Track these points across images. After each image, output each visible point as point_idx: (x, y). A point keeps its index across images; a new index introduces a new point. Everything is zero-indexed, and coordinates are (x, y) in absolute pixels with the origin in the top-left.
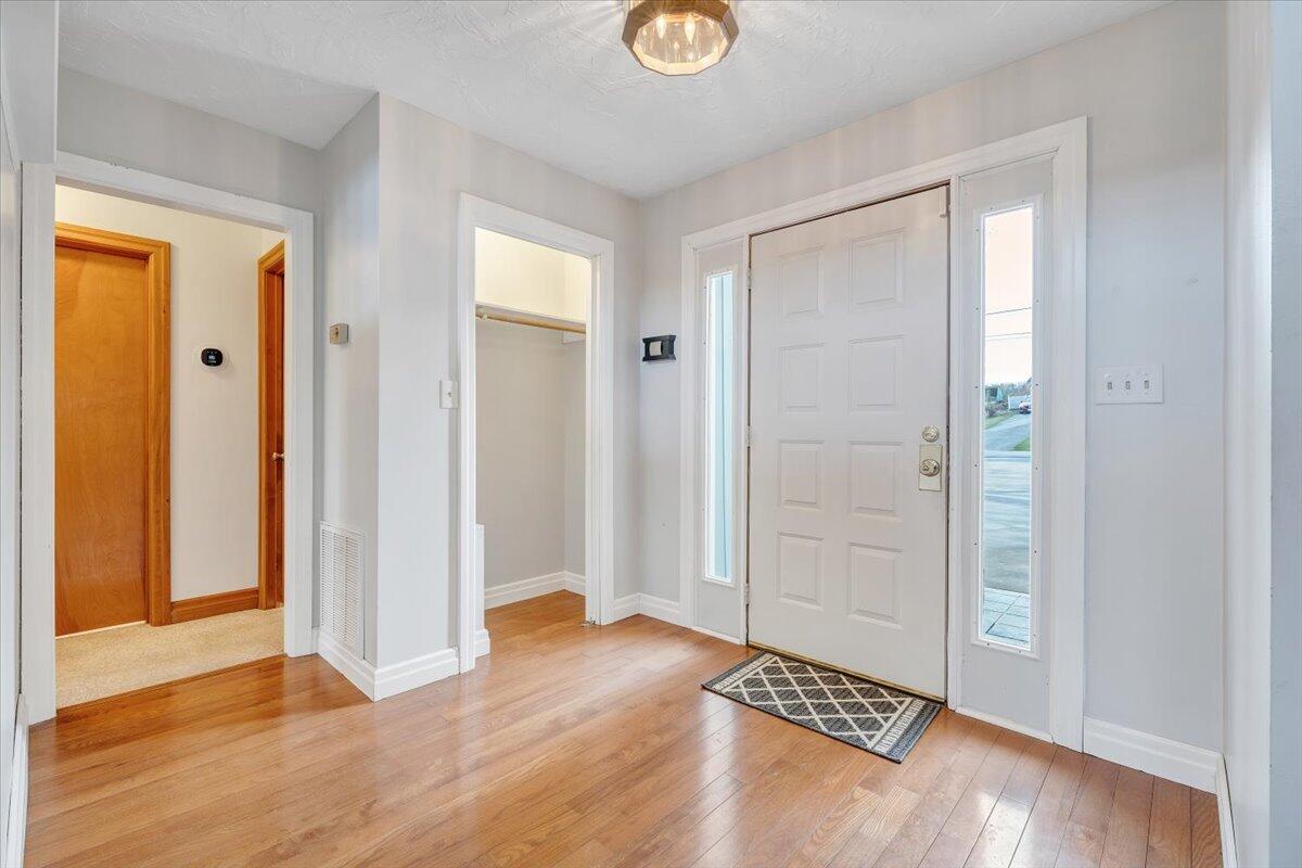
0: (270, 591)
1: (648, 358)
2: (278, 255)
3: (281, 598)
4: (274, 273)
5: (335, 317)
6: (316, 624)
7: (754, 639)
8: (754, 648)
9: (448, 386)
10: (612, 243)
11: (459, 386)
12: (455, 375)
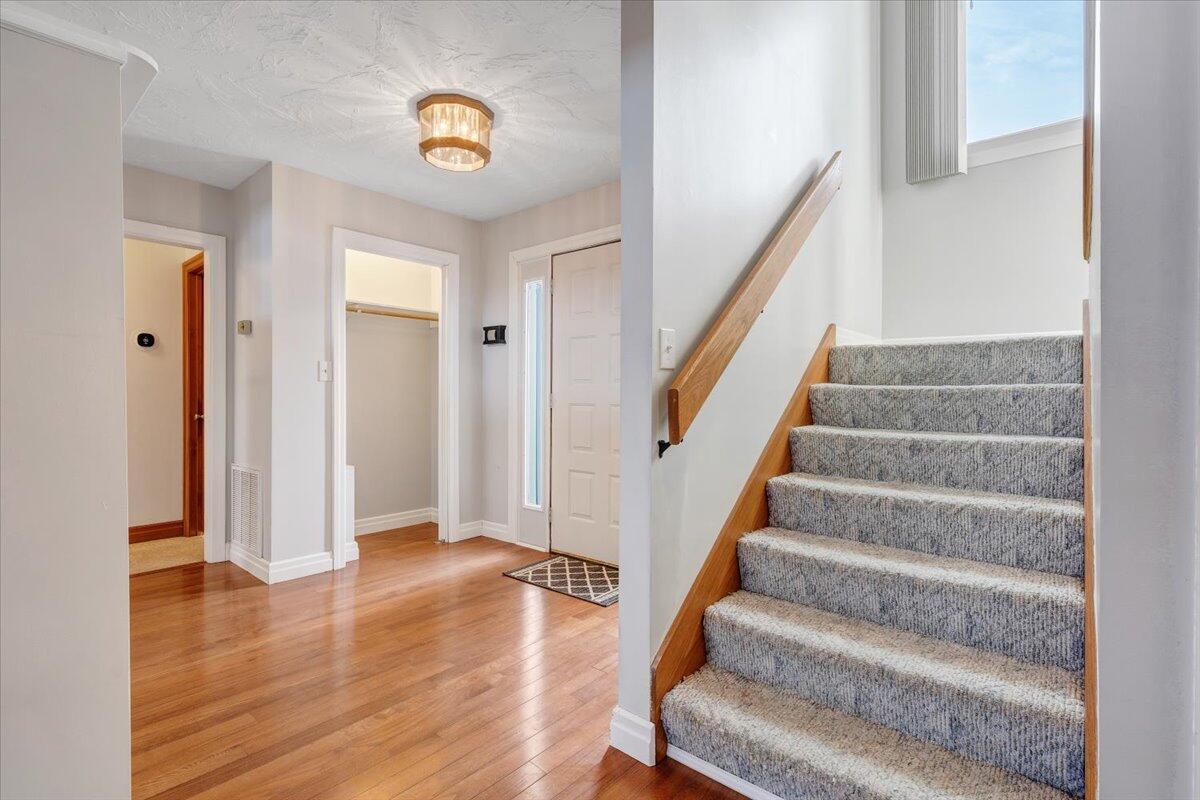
0: (193, 521)
1: (487, 342)
2: (200, 262)
3: (201, 528)
4: (195, 276)
5: (242, 316)
6: (228, 540)
7: (555, 548)
8: (555, 554)
9: (324, 365)
10: (458, 256)
11: (332, 364)
12: (330, 358)
